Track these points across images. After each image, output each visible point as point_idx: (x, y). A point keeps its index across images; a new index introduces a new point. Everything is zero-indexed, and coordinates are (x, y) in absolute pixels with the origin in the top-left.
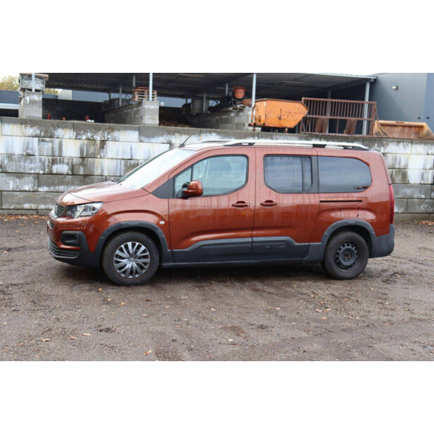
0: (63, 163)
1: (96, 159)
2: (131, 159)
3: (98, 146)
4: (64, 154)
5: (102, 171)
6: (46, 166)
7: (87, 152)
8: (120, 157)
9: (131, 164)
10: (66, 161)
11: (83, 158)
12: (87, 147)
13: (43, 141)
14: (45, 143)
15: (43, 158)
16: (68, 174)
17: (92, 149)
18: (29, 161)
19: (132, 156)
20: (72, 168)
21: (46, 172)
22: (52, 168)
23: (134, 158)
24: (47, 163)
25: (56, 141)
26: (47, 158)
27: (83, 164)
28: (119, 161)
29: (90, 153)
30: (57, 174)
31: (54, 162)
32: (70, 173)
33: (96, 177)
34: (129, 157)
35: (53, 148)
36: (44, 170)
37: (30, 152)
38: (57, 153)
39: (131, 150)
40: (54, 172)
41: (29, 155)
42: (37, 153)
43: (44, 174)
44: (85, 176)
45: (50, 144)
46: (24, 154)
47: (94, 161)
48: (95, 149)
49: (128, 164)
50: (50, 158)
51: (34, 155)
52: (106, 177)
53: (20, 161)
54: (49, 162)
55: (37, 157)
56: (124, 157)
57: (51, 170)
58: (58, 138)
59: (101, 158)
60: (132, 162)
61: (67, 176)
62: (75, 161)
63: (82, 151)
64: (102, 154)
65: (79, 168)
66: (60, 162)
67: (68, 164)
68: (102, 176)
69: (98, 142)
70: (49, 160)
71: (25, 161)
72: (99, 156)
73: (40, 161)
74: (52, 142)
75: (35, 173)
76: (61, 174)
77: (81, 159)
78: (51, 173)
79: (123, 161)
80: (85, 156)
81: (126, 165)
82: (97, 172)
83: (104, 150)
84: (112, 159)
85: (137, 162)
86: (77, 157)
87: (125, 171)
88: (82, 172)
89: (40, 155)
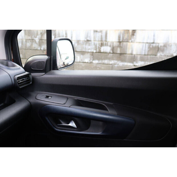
0: (107, 45)
2: (153, 43)
3: (131, 34)
4: (108, 40)
5: (132, 51)
6: (97, 48)
7: (123, 38)
8: (145, 41)
9: (153, 47)
10: (109, 44)
11: (120, 42)
12: (123, 34)
14: (97, 33)
15: (96, 42)
16: (110, 53)
17: (126, 36)
18: (88, 44)
19: (154, 40)
20: (113, 49)
21: (97, 51)
22: (100, 49)
23: (156, 42)
24: (98, 46)
26: (98, 42)
27: (119, 46)
28: (144, 44)
29: (125, 38)
30: (103, 53)
31: (102, 45)
32: (111, 52)
33: (128, 55)
34: (152, 42)
35: (101, 36)
36: (96, 50)
37: (89, 39)
38: (104, 39)
39: (154, 36)
40: (102, 51)
41: (88, 41)
42: (92, 39)
43: (96, 52)
44: (121, 54)
45: (100, 34)
46: (86, 40)
47: (127, 44)
48: (128, 36)
49: (151, 47)
50: (100, 42)
51: (90, 41)
52: (134, 55)
53: (83, 44)
54: (99, 45)
55: (93, 42)
56: (149, 41)
57: (100, 50)
59: (132, 42)
60: (154, 45)
61: (110, 54)
62: (116, 44)
63: (119, 37)
64: (133, 40)
65: (117, 49)
66: (106, 45)
67: (110, 46)
68: (132, 54)
69: (131, 31)
70: (99, 43)
71: (86, 45)
72: (130, 41)
73: (94, 44)
74: (101, 32)
75: (91, 52)
76: (106, 53)
77: (118, 43)
78: (100, 52)
79: (147, 44)
80: (121, 41)
81: (149, 47)
82: (129, 51)
83: (134, 36)
84: (140, 43)
85: (158, 44)
86: (116, 42)
87: (148, 51)
88: (119, 51)
89: (94, 41)
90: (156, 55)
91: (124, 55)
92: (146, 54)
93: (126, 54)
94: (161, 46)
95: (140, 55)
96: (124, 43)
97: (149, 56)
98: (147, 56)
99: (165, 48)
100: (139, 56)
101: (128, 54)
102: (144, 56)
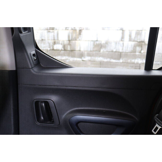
0: (59, 43)
1: (76, 41)
2: (97, 41)
3: (78, 33)
4: (59, 39)
5: (80, 48)
6: (51, 46)
7: (72, 37)
8: (90, 40)
9: (97, 44)
10: (60, 42)
11: (69, 41)
12: (72, 34)
13: (49, 32)
14: (50, 33)
15: (49, 41)
16: (62, 50)
17: (74, 36)
18: (43, 43)
19: (97, 39)
20: (64, 47)
22: (53, 46)
24: (51, 44)
25: (56, 32)
26: (51, 41)
27: (69, 44)
28: (90, 42)
29: (73, 37)
30: (56, 50)
31: (55, 43)
32: (63, 49)
35: (54, 36)
36: (50, 47)
37: (43, 38)
38: (56, 38)
39: (97, 35)
40: (55, 49)
41: (42, 40)
42: (46, 39)
43: (50, 50)
45: (53, 34)
46: (41, 39)
47: (75, 43)
48: (76, 35)
49: (95, 44)
50: (53, 41)
51: (45, 40)
52: (82, 51)
54: (52, 43)
57: (53, 48)
58: (56, 30)
59: (79, 40)
61: (62, 51)
62: (66, 42)
63: (69, 37)
64: (80, 38)
65: (68, 47)
66: (58, 43)
67: (62, 44)
68: (80, 51)
69: (78, 31)
70: (52, 42)
73: (48, 43)
74: (53, 32)
75: (46, 50)
76: (58, 50)
77: (68, 42)
78: (53, 50)
79: (92, 42)
80: (70, 39)
81: (94, 45)
82: (77, 49)
83: (81, 35)
84: (86, 41)
85: (100, 42)
86: (66, 40)
87: (93, 48)
88: (69, 49)
89: (48, 40)
90: (100, 51)
91: (74, 51)
92: (92, 50)
93: (75, 51)
94: (103, 44)
95: (87, 51)
96: (73, 41)
97: (94, 52)
98: (92, 52)
99: (107, 45)
100: (86, 53)
101: (77, 51)
102: (90, 52)
